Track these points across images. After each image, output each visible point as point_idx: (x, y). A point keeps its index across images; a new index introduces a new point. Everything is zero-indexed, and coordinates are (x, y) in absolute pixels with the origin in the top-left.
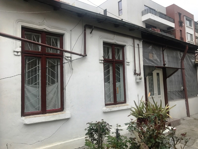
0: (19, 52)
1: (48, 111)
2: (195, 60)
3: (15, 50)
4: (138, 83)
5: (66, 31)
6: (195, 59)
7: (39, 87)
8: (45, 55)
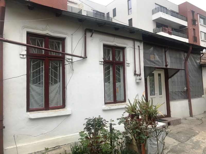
0: (25, 55)
1: (51, 107)
2: (200, 61)
3: (21, 54)
4: (138, 83)
5: (68, 35)
6: (201, 59)
7: (42, 87)
8: (48, 57)
